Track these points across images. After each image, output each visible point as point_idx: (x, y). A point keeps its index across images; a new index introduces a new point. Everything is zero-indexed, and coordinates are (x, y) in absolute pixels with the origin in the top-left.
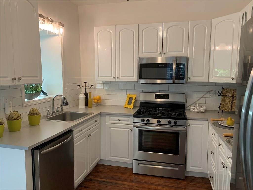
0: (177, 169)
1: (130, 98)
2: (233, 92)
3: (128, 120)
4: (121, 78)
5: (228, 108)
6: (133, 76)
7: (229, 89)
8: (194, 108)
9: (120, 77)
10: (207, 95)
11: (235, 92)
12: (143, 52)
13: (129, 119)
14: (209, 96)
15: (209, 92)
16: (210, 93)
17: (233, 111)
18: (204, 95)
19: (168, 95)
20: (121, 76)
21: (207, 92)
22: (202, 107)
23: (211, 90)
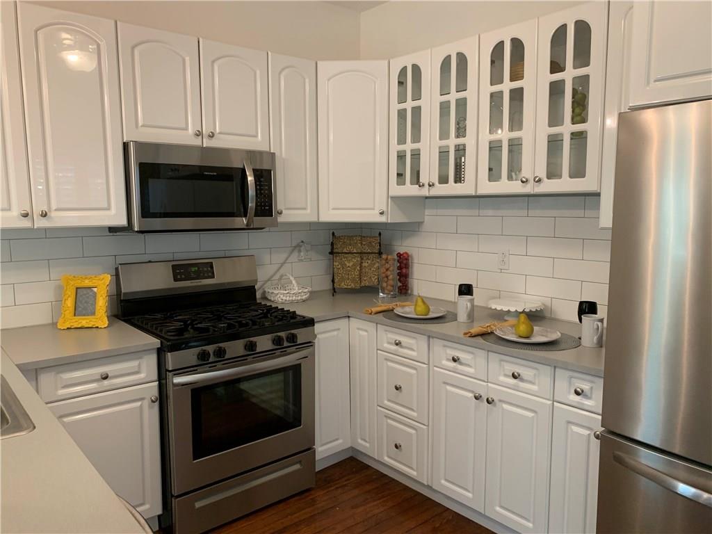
0: (297, 467)
1: (77, 288)
2: (362, 244)
3: (136, 370)
4: (53, 214)
5: (353, 280)
6: (106, 205)
7: (350, 237)
8: (288, 293)
9: (50, 211)
10: (295, 256)
11: (364, 243)
12: (140, 124)
13: (139, 365)
14: (299, 256)
15: (298, 247)
16: (300, 251)
17: (365, 286)
18: (289, 256)
19: (212, 263)
20: (54, 206)
21: (295, 247)
22: (289, 288)
23: (302, 242)
